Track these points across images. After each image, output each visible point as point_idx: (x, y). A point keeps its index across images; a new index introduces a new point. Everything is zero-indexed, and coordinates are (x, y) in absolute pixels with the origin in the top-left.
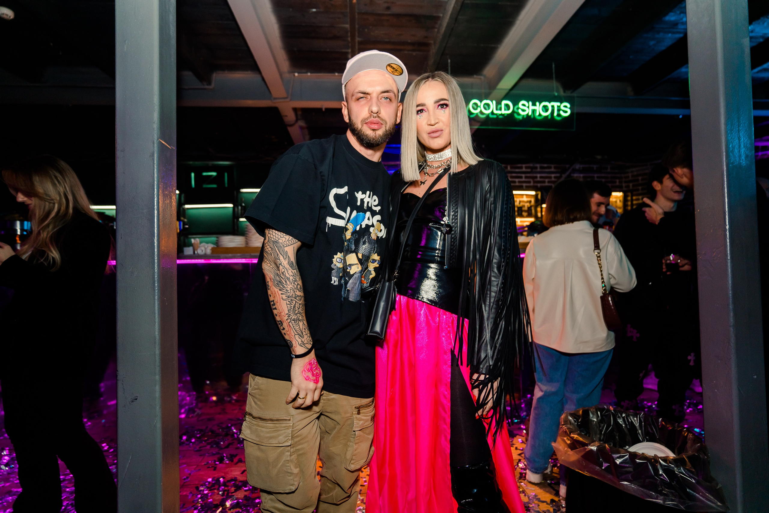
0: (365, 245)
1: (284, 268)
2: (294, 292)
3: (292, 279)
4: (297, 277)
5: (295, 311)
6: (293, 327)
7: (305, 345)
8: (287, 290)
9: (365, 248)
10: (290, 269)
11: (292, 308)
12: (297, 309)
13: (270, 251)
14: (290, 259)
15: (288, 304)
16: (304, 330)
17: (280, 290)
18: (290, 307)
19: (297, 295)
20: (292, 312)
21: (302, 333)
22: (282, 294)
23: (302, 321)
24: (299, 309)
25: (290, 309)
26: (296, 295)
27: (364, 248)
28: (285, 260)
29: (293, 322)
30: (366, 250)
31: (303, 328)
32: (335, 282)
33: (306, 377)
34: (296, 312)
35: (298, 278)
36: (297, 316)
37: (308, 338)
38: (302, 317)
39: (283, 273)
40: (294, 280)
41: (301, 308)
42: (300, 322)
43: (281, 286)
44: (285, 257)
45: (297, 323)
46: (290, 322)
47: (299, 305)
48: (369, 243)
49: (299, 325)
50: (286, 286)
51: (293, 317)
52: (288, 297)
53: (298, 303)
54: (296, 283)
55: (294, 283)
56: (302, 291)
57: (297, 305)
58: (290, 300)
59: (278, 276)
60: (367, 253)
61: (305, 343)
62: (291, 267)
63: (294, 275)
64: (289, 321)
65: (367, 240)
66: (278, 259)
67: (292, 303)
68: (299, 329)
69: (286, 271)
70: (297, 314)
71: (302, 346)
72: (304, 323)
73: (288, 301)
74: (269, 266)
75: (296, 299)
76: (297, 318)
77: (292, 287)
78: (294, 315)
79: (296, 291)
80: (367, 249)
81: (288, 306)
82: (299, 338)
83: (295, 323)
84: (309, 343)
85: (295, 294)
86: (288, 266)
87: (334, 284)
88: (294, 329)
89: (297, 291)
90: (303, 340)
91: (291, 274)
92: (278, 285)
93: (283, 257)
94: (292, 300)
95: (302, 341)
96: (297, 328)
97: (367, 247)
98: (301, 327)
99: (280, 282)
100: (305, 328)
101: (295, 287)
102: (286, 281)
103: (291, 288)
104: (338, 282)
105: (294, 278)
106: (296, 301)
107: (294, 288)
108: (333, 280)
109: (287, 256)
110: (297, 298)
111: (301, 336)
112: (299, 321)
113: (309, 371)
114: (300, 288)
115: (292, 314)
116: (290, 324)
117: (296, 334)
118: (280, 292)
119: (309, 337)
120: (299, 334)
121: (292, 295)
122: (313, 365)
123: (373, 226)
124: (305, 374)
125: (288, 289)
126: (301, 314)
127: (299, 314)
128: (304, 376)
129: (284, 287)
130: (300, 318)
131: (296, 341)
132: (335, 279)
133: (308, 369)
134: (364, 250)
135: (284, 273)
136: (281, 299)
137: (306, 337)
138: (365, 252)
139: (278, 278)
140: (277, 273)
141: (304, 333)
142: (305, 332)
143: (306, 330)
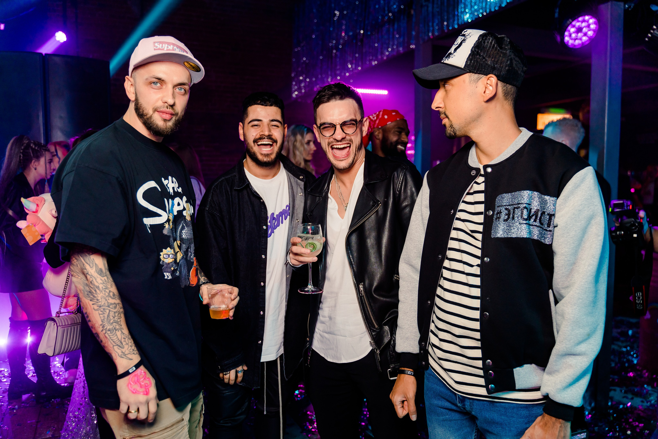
0: (184, 230)
1: (92, 277)
2: (106, 300)
3: (102, 287)
4: (108, 284)
5: (110, 320)
6: (110, 338)
7: (126, 356)
8: (97, 300)
9: (186, 232)
10: (99, 276)
11: (105, 318)
12: (112, 318)
13: (76, 262)
14: (98, 267)
15: (101, 314)
16: (124, 340)
17: (91, 300)
18: (103, 317)
19: (111, 303)
20: (106, 323)
21: (122, 343)
22: (93, 304)
23: (120, 331)
24: (114, 317)
25: (103, 319)
26: (109, 303)
27: (184, 233)
28: (92, 269)
29: (109, 332)
30: (187, 234)
31: (123, 338)
32: (168, 277)
33: (133, 390)
34: (112, 321)
35: (110, 285)
36: (113, 325)
37: (130, 348)
38: (119, 325)
39: (91, 282)
40: (104, 287)
41: (118, 316)
42: (117, 332)
43: (92, 296)
44: (91, 265)
45: (114, 333)
46: (105, 333)
47: (114, 313)
48: (187, 226)
49: (116, 335)
50: (96, 295)
51: (108, 328)
52: (100, 307)
53: (112, 311)
54: (108, 291)
55: (105, 291)
56: (117, 299)
57: (112, 314)
58: (102, 310)
59: (87, 286)
60: (189, 236)
61: (126, 353)
62: (100, 275)
63: (104, 282)
64: (104, 331)
65: (184, 225)
66: (84, 269)
67: (105, 313)
68: (117, 339)
69: (94, 280)
70: (112, 323)
71: (123, 358)
72: (122, 332)
73: (101, 311)
74: (77, 278)
75: (109, 307)
76: (113, 328)
77: (103, 295)
78: (109, 325)
79: (108, 299)
80: (188, 232)
81: (101, 316)
82: (119, 349)
83: (111, 333)
84: (131, 353)
85: (107, 302)
86: (96, 275)
87: (168, 279)
88: (112, 340)
89: (110, 298)
90: (123, 350)
91: (101, 282)
92: (88, 296)
93: (90, 265)
94: (104, 309)
95: (122, 352)
96: (114, 338)
97: (187, 231)
98: (119, 337)
99: (90, 292)
100: (125, 337)
101: (107, 294)
102: (95, 291)
103: (102, 297)
104: (171, 276)
105: (104, 286)
106: (109, 310)
107: (105, 296)
108: (166, 275)
109: (94, 264)
110: (111, 306)
111: (120, 347)
112: (116, 330)
113: (136, 383)
114: (114, 295)
115: (106, 325)
116: (106, 335)
117: (114, 344)
118: (91, 303)
119: (131, 346)
120: (117, 345)
121: (105, 304)
122: (139, 376)
123: (184, 209)
124: (131, 388)
125: (99, 298)
126: (118, 323)
127: (116, 323)
128: (131, 389)
129: (94, 297)
130: (117, 327)
131: (116, 353)
132: (167, 274)
133: (135, 381)
134: (185, 234)
135: (93, 282)
136: (93, 310)
137: (126, 347)
138: (186, 236)
139: (87, 288)
140: (87, 284)
141: (124, 343)
142: (125, 341)
143: (127, 339)
